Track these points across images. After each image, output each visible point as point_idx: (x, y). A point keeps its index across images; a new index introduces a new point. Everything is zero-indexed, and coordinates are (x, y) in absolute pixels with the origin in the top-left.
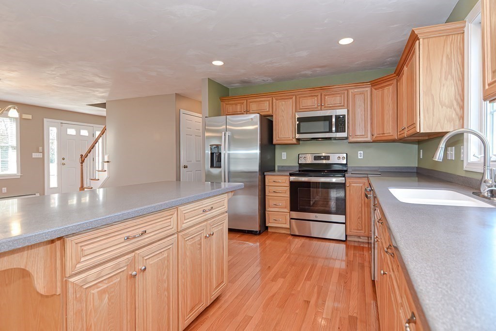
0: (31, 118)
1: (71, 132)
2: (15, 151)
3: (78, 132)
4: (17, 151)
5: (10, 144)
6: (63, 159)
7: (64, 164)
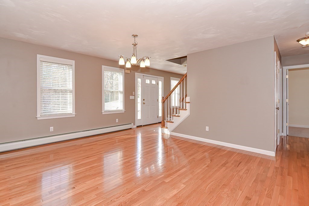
0: (130, 73)
1: (148, 81)
2: (122, 94)
3: (151, 82)
4: (123, 95)
5: (119, 90)
6: (144, 100)
7: (144, 103)
